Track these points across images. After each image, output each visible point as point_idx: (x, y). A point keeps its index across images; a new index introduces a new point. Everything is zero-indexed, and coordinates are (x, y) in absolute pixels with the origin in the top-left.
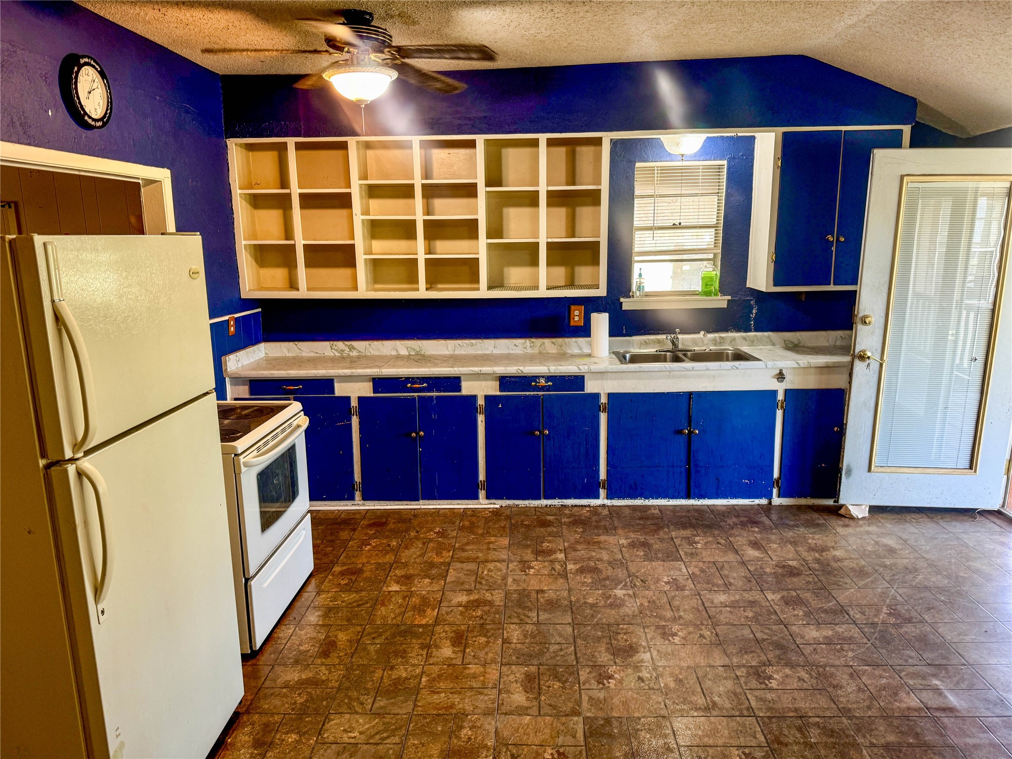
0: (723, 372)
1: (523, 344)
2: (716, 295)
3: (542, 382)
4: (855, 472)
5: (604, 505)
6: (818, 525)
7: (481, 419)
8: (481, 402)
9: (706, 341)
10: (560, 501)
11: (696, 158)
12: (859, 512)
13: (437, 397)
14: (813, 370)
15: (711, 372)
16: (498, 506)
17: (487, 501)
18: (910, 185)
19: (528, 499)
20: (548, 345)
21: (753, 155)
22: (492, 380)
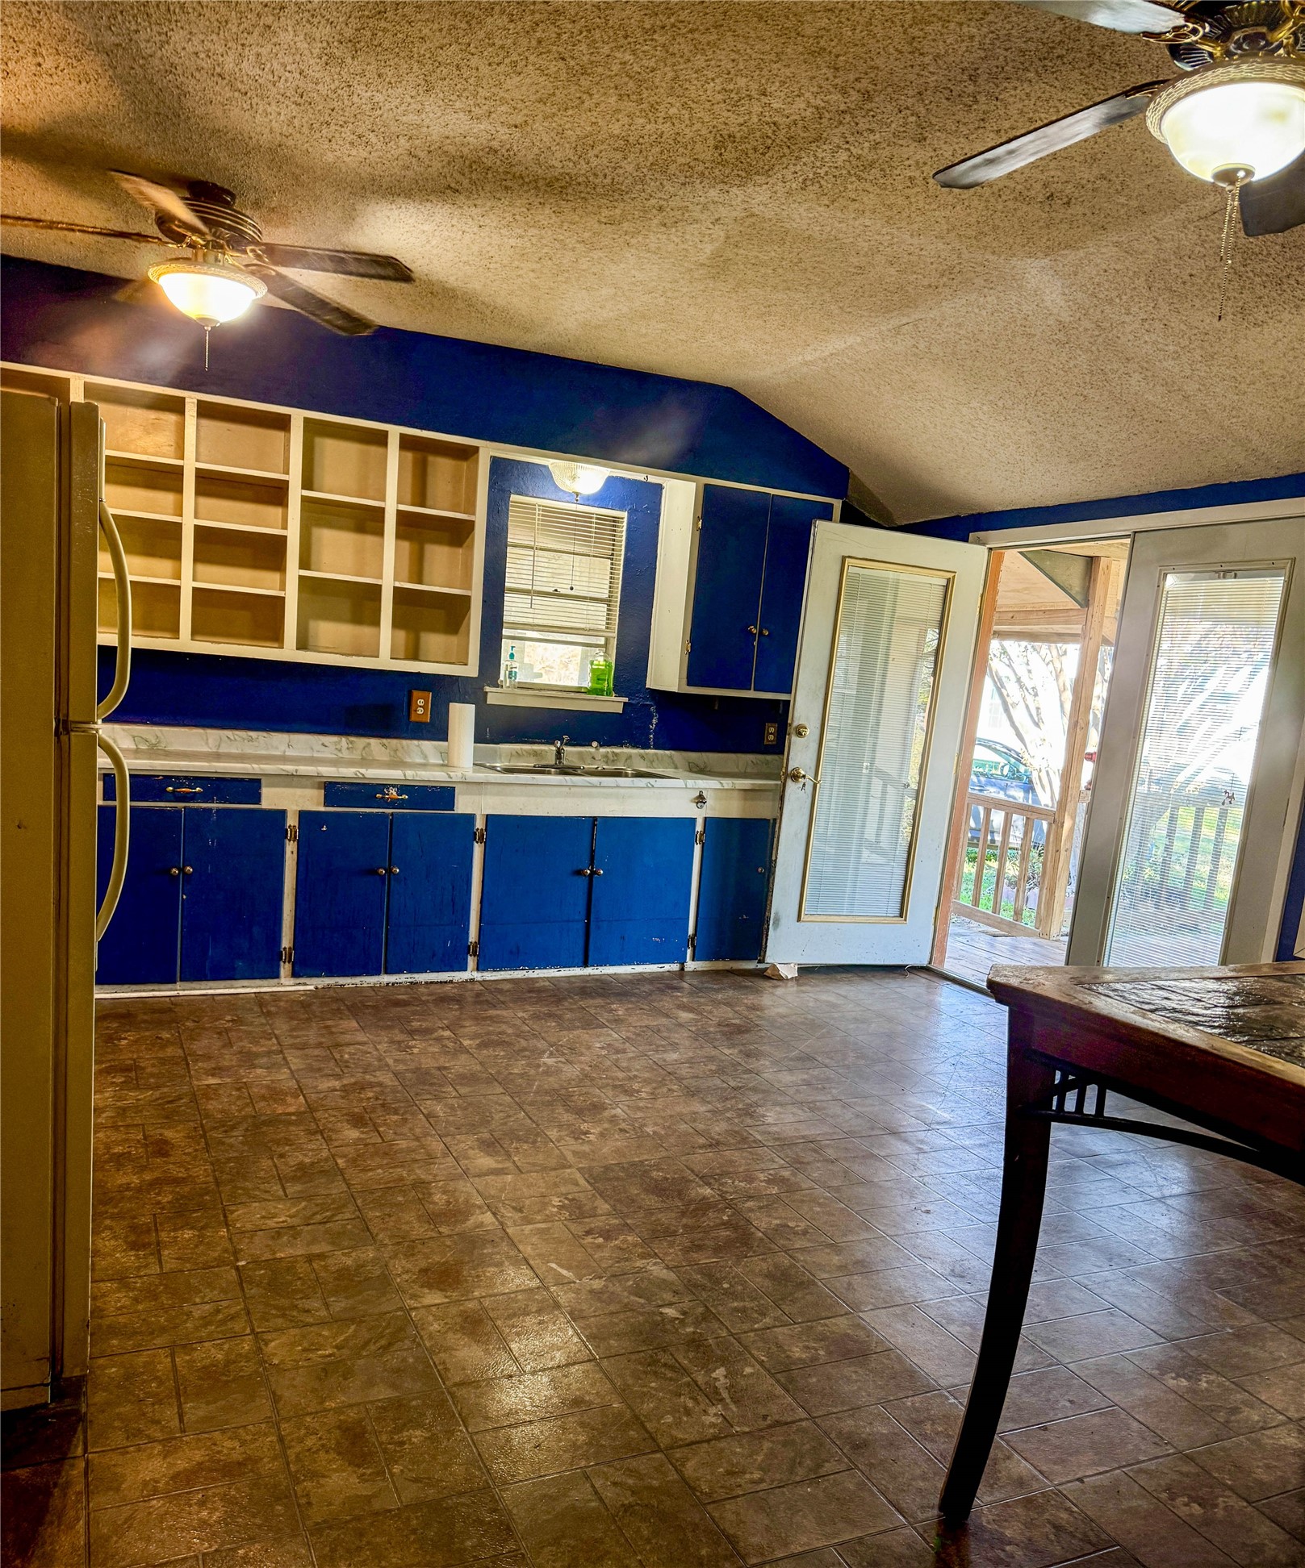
0: (635, 790)
1: (336, 743)
2: (609, 694)
3: (393, 793)
4: (783, 922)
5: (472, 981)
6: (746, 987)
7: (291, 848)
8: (292, 821)
9: (598, 757)
10: (409, 975)
11: (592, 503)
12: (788, 972)
13: (218, 810)
14: (736, 793)
15: (622, 791)
16: (312, 988)
17: (293, 981)
18: (851, 570)
19: (360, 975)
20: (376, 746)
21: (659, 510)
22: (313, 787)
